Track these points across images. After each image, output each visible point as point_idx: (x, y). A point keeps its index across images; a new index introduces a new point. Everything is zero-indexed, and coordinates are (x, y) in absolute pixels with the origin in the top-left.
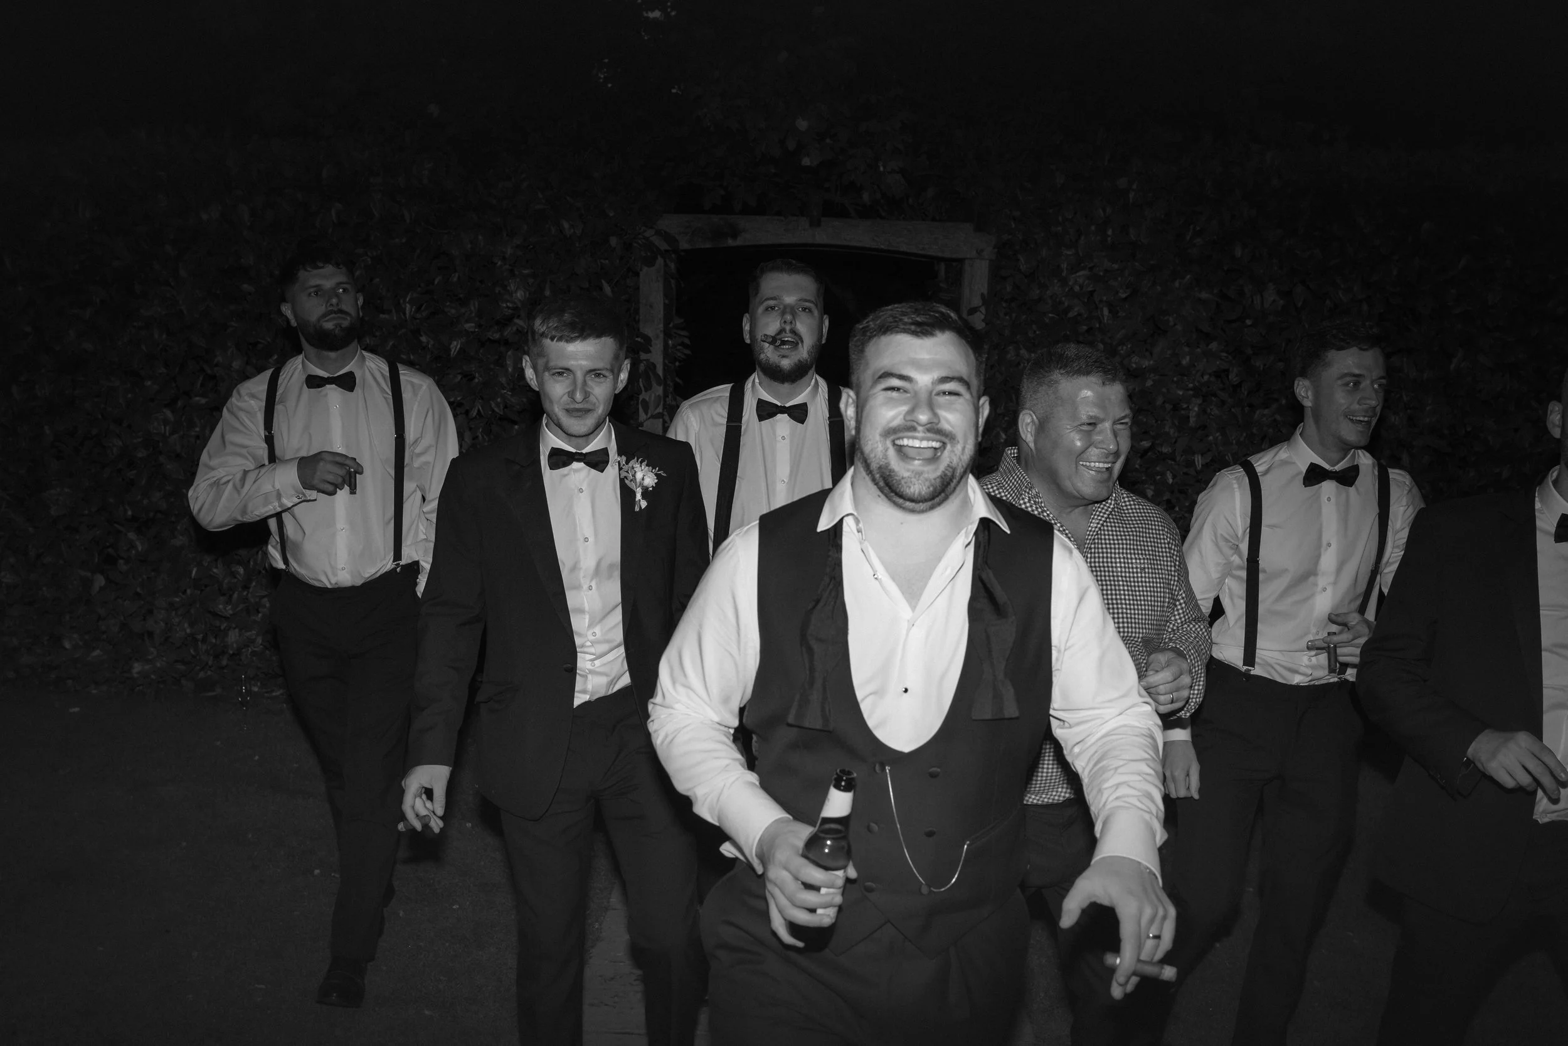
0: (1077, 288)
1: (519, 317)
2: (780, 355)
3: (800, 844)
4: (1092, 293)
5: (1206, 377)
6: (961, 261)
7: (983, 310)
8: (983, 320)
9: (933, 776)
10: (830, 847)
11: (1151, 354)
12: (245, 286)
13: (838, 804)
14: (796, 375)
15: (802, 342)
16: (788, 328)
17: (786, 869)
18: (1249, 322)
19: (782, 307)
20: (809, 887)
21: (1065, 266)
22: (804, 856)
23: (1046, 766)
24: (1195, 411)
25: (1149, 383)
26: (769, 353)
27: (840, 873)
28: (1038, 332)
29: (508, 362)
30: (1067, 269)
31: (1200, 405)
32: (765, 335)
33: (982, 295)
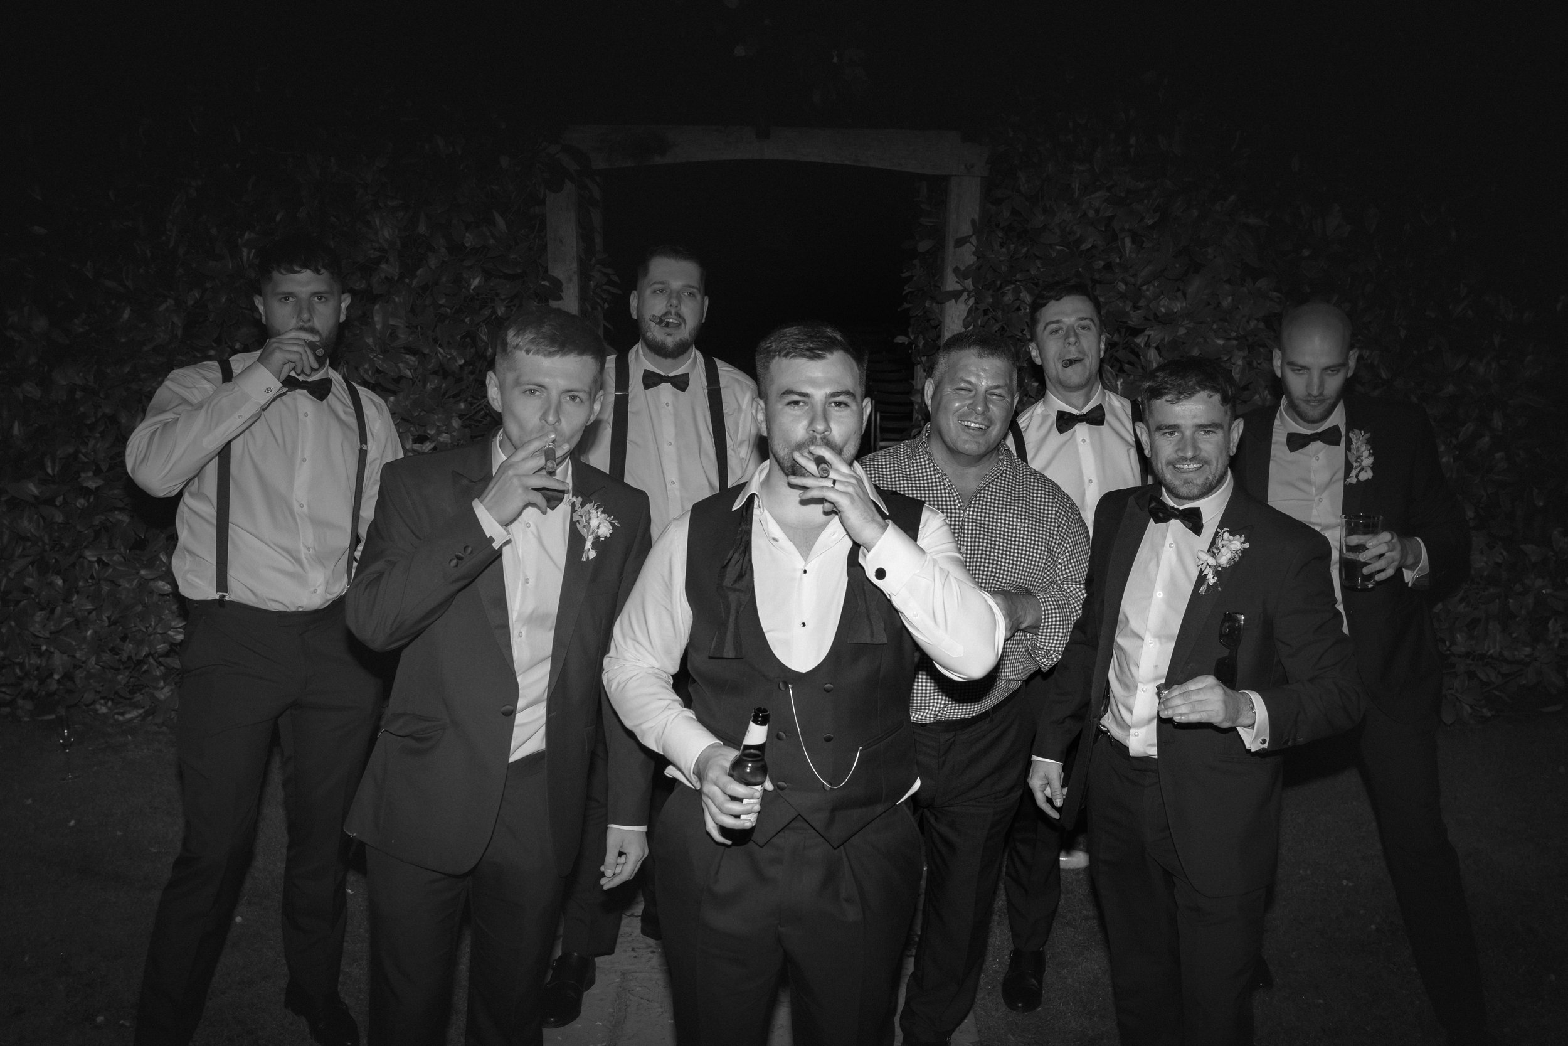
0: (1091, 213)
1: (387, 261)
2: (666, 333)
3: (728, 765)
4: (1110, 219)
5: (1253, 323)
6: (946, 179)
7: (974, 240)
8: (974, 253)
9: (827, 691)
10: (751, 768)
11: (1184, 295)
12: (36, 228)
13: (756, 734)
14: (680, 350)
15: (685, 323)
16: (673, 311)
17: (716, 784)
18: (1306, 253)
19: (669, 291)
20: (734, 798)
21: (1077, 185)
22: (731, 775)
23: (920, 680)
24: (1239, 365)
25: (1182, 331)
26: (656, 333)
27: (759, 788)
28: (1042, 270)
29: (376, 319)
30: (1078, 189)
31: (1244, 358)
32: (654, 316)
33: (973, 221)
